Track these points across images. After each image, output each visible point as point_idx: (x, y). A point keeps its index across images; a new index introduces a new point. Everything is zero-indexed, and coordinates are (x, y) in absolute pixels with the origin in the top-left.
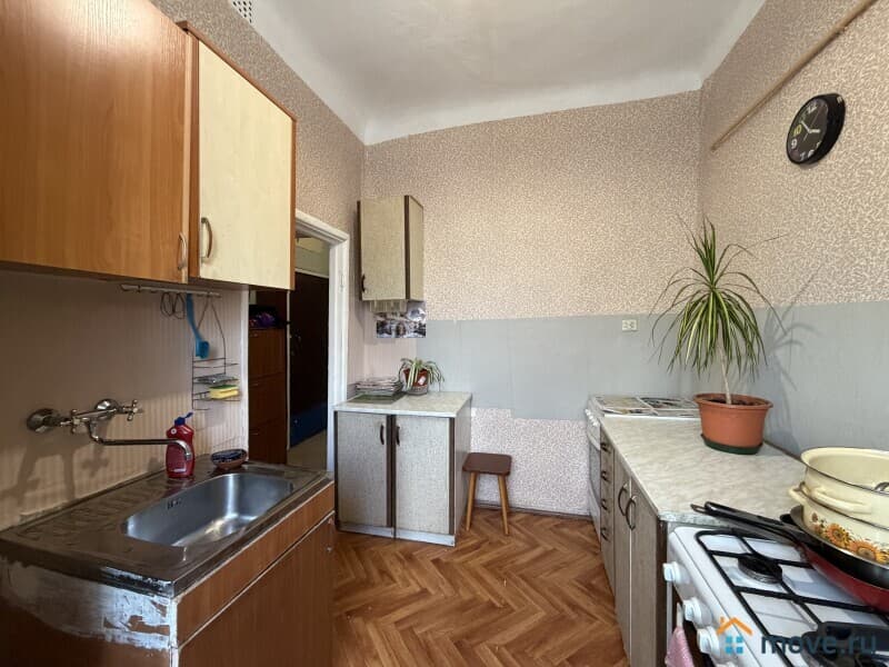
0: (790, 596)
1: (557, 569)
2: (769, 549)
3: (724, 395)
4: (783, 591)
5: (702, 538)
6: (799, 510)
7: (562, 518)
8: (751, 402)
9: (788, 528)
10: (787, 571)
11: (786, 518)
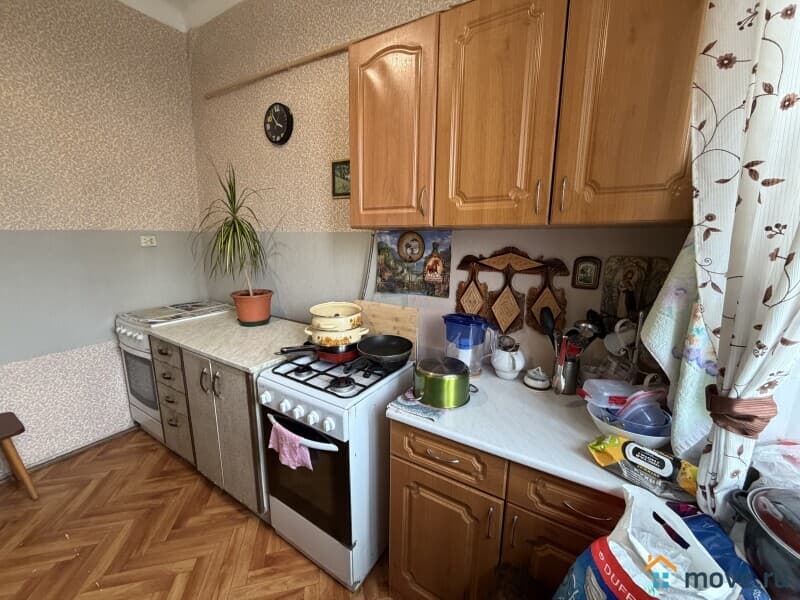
0: (320, 373)
1: (124, 484)
2: (303, 361)
3: (248, 291)
4: (315, 373)
5: (276, 371)
6: (310, 337)
7: (104, 443)
8: (262, 293)
9: (309, 346)
10: (313, 366)
11: (307, 343)
